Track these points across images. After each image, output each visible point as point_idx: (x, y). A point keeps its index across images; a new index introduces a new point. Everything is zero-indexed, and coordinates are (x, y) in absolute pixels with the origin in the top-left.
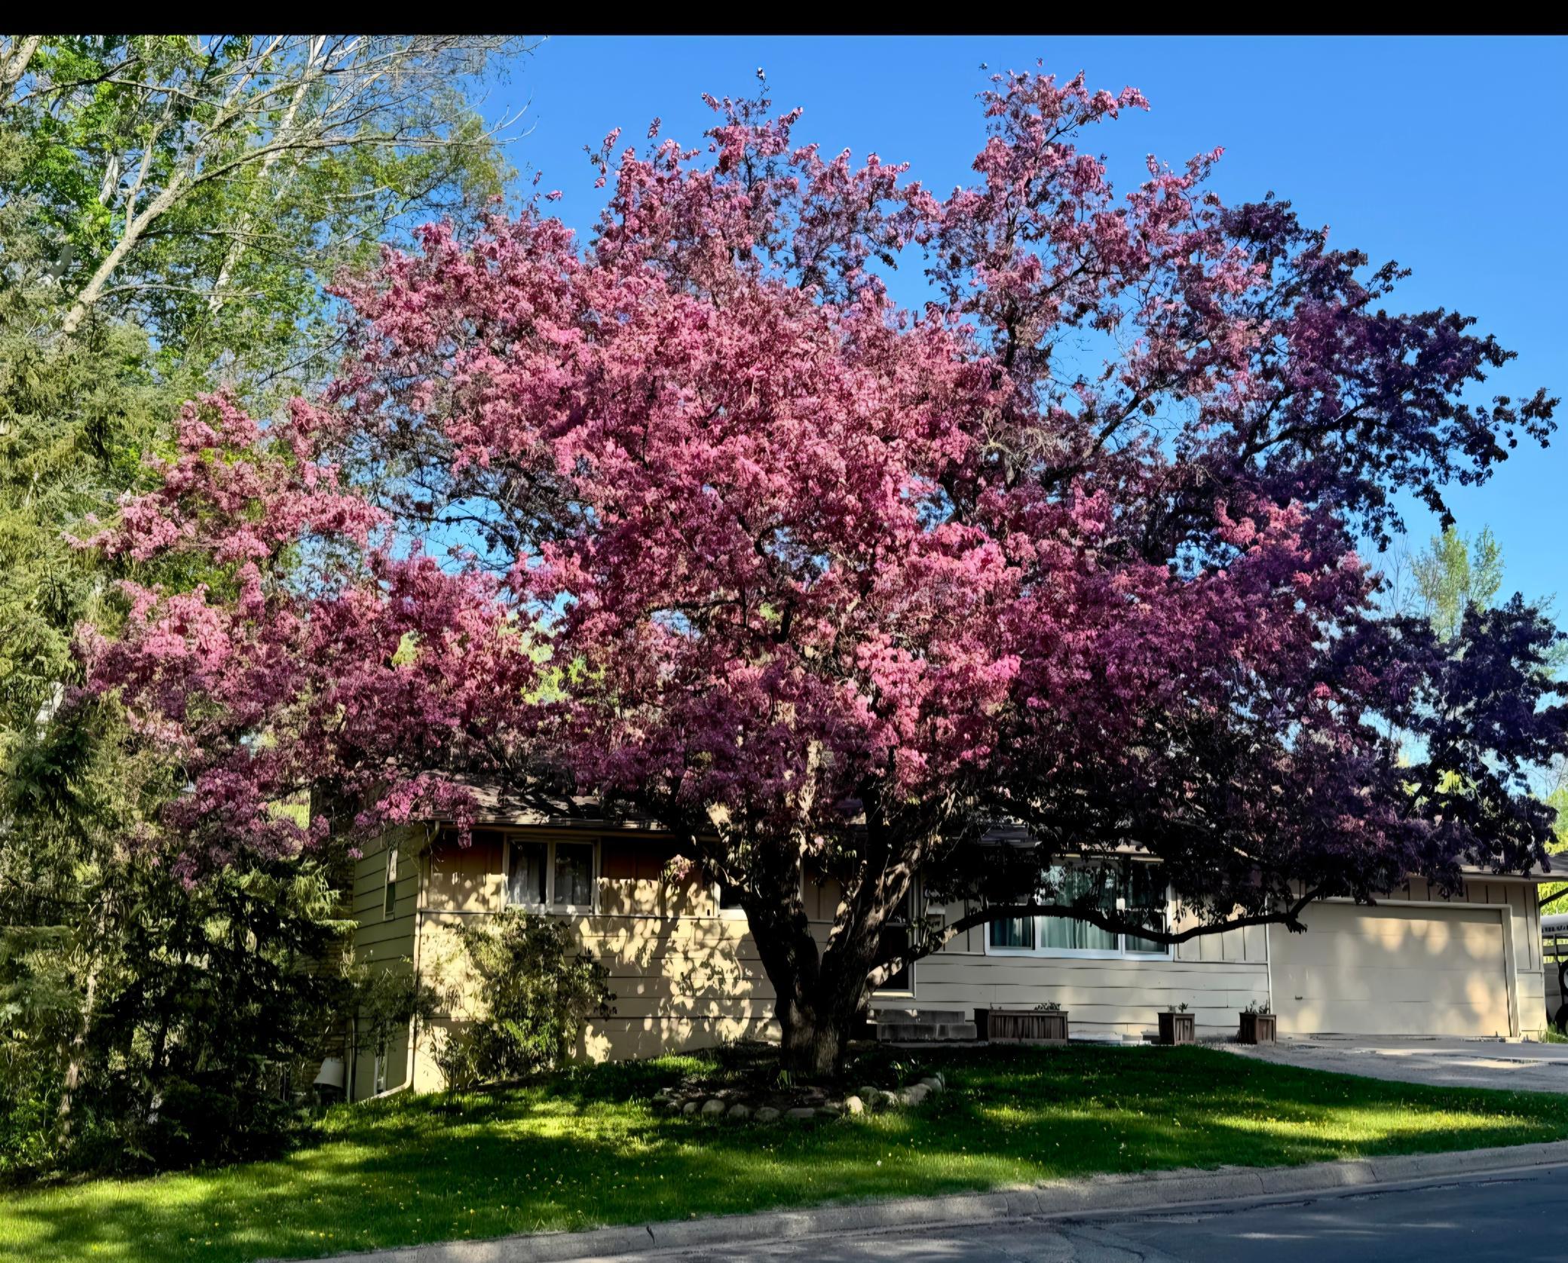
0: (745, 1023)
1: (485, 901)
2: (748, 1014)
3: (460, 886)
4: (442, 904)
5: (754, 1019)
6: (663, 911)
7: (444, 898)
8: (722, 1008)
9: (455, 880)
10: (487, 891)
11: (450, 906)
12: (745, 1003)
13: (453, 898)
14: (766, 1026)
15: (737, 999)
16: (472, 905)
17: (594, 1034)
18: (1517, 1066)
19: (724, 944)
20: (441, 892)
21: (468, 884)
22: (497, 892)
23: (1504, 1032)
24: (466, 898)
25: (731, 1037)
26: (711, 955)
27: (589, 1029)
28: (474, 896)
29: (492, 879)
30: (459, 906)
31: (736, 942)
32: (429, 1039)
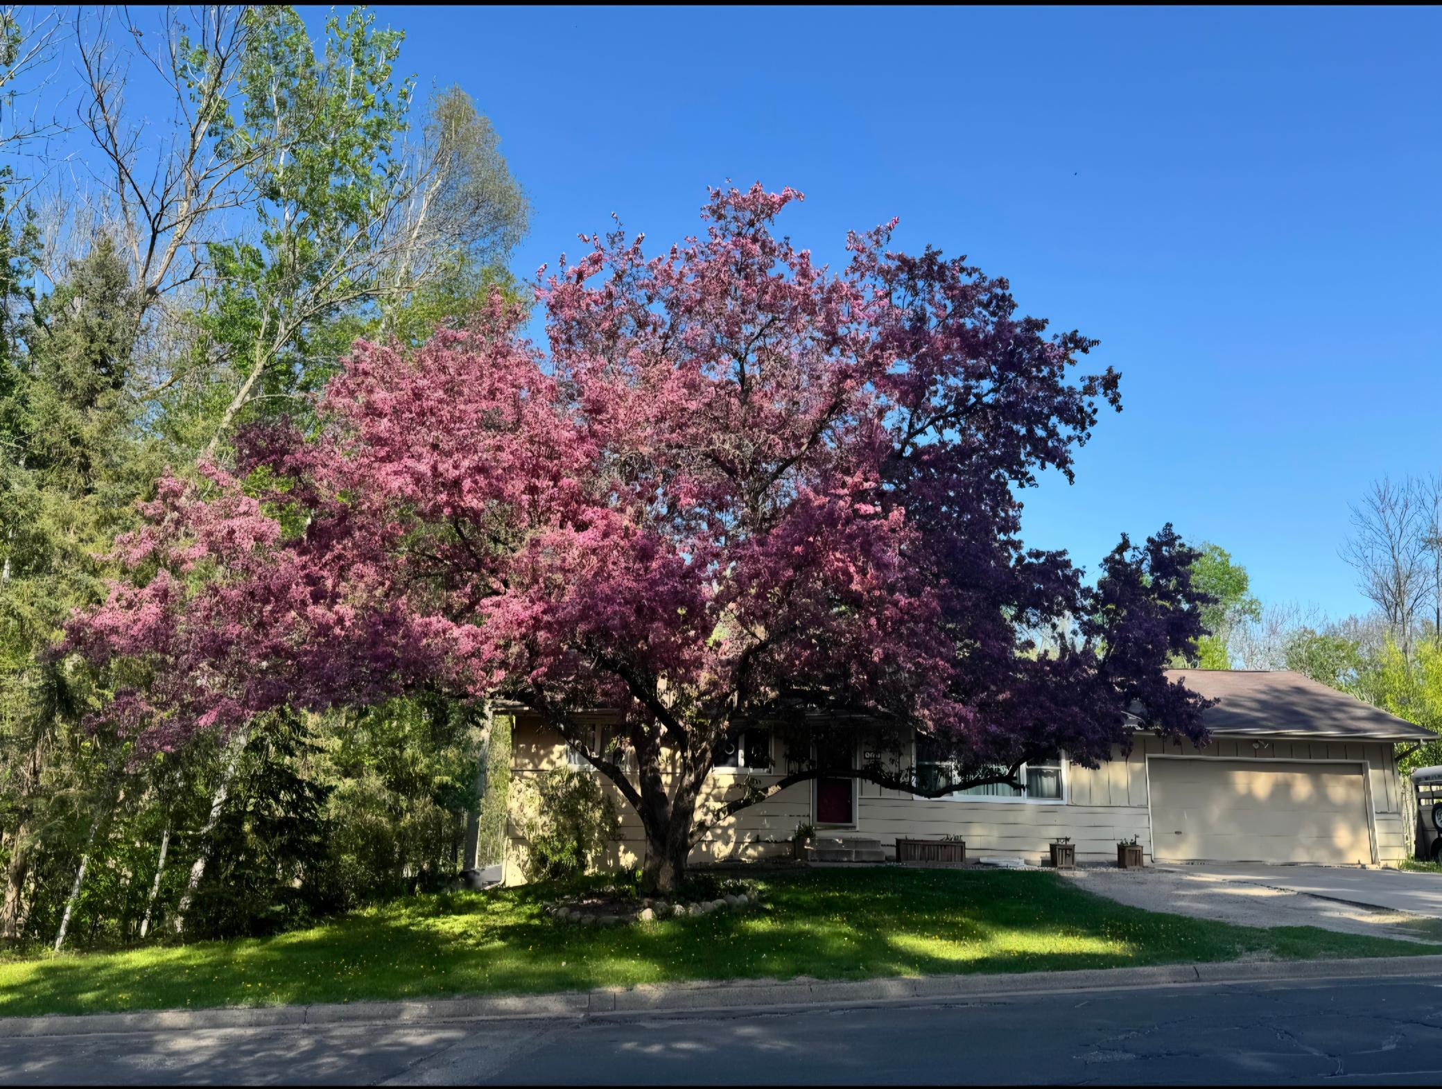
0: (731, 845)
1: (552, 763)
2: (734, 839)
3: (537, 753)
4: (525, 765)
5: (738, 843)
6: (674, 768)
7: (527, 761)
8: (714, 835)
9: (533, 750)
10: (554, 757)
11: (530, 767)
12: (731, 832)
13: (532, 761)
14: (746, 848)
15: (725, 829)
16: (544, 765)
17: (625, 852)
18: (1283, 893)
19: (715, 791)
20: (525, 757)
21: (542, 752)
22: (560, 757)
23: (1366, 860)
24: (541, 761)
25: (722, 855)
26: (707, 800)
27: (622, 848)
28: (545, 760)
29: (558, 748)
30: (535, 766)
31: (724, 790)
32: (515, 852)
